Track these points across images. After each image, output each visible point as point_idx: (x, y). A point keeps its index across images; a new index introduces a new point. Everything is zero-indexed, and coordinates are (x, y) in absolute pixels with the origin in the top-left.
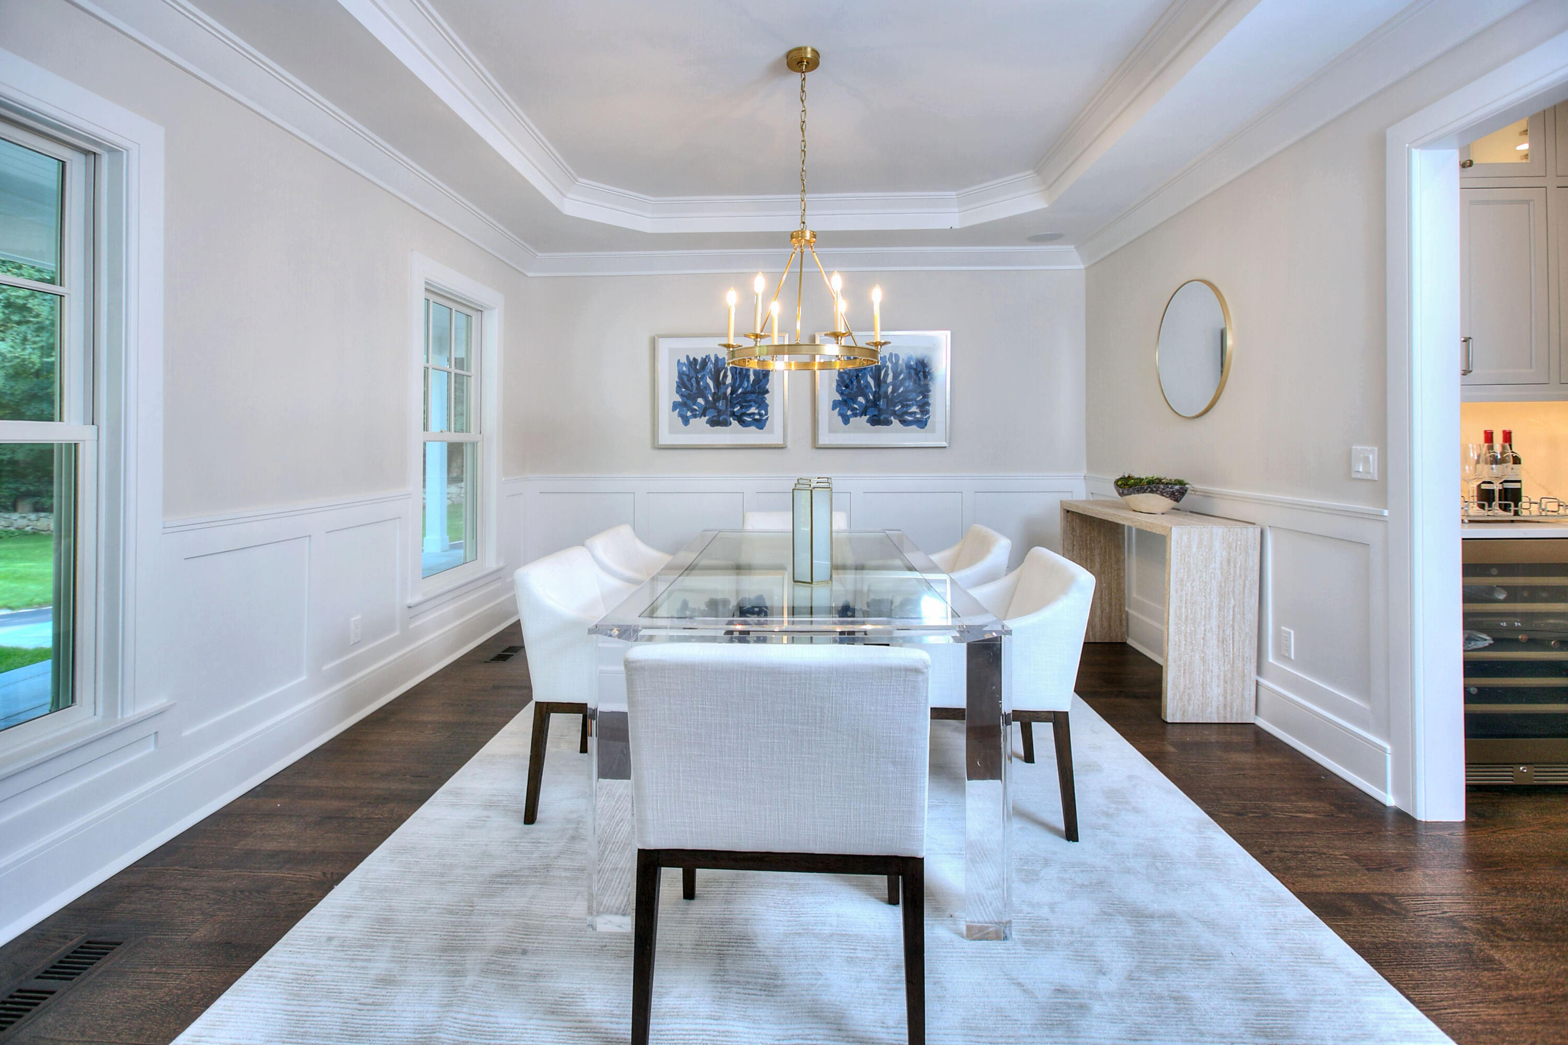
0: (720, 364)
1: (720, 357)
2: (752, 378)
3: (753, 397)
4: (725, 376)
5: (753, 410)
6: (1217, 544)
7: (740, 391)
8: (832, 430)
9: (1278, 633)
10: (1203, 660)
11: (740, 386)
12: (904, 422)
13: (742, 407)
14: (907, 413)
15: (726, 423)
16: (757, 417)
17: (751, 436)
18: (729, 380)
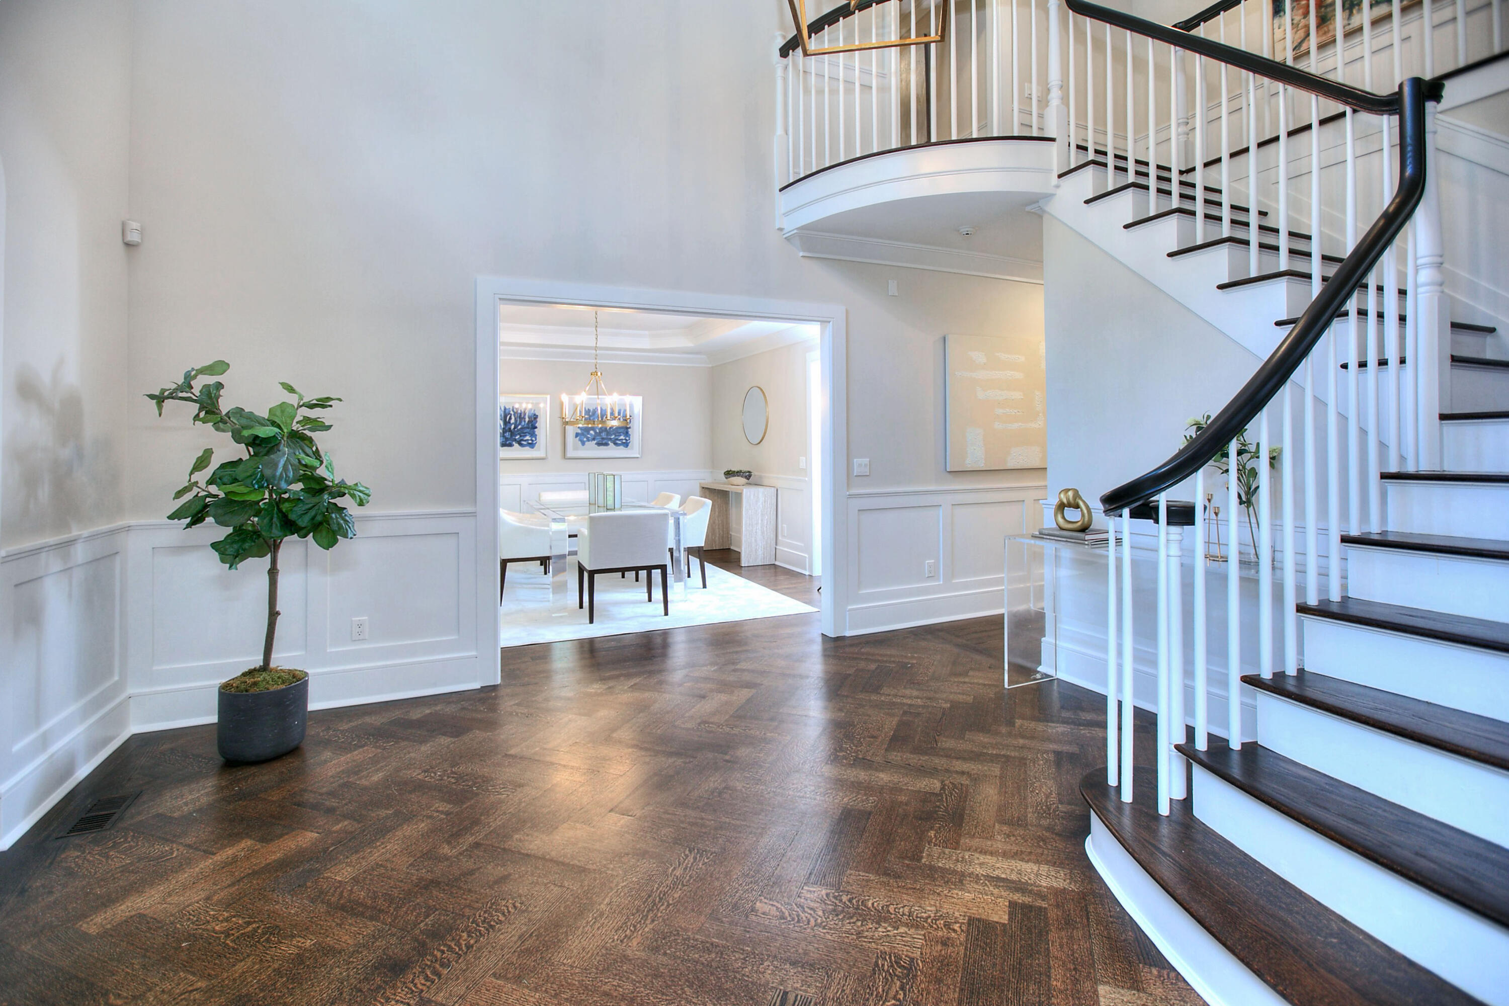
0: (507, 411)
1: (507, 407)
2: (527, 419)
3: (528, 430)
4: (510, 418)
5: (528, 438)
6: (760, 495)
7: (520, 427)
8: (575, 448)
9: (782, 527)
10: (756, 541)
11: (520, 424)
12: (616, 444)
13: (521, 436)
14: (617, 439)
15: (511, 445)
16: (530, 442)
17: (526, 452)
18: (513, 421)
